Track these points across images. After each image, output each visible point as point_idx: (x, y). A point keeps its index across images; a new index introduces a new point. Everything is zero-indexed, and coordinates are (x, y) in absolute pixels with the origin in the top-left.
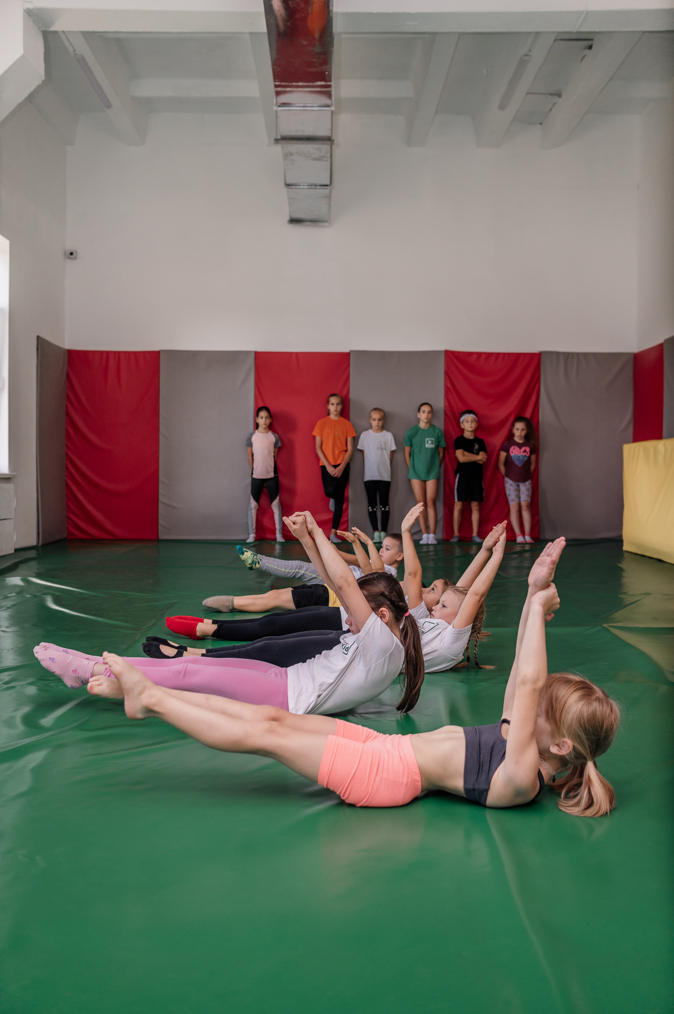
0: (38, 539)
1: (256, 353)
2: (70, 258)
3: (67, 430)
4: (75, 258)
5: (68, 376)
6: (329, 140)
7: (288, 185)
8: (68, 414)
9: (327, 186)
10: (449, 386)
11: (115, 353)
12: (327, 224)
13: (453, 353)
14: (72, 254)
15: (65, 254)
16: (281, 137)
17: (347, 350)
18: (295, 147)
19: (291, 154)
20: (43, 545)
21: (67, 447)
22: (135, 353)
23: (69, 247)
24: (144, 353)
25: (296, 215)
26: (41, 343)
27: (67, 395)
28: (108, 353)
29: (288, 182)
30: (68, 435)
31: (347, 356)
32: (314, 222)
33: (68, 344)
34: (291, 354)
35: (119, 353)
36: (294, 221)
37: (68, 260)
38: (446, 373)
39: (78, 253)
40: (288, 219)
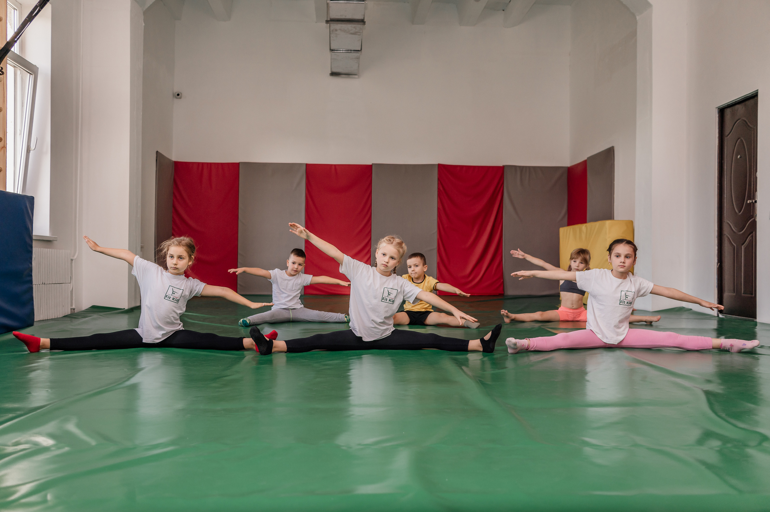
1: (307, 165)
2: (177, 98)
3: (173, 217)
4: (180, 98)
5: (175, 181)
6: (362, 21)
7: (331, 50)
8: (174, 207)
9: (358, 51)
10: (442, 189)
11: (208, 164)
12: (356, 76)
13: (444, 166)
14: (178, 95)
15: (174, 95)
16: (330, 18)
17: (370, 164)
18: (338, 26)
19: (336, 30)
21: (173, 229)
22: (222, 164)
23: (176, 90)
24: (228, 164)
25: (335, 70)
26: (159, 156)
27: (174, 193)
28: (203, 164)
29: (332, 48)
30: (174, 221)
31: (370, 167)
32: (348, 75)
33: (174, 159)
34: (331, 165)
35: (211, 164)
36: (333, 74)
37: (175, 100)
38: (439, 179)
39: (181, 94)
40: (330, 72)
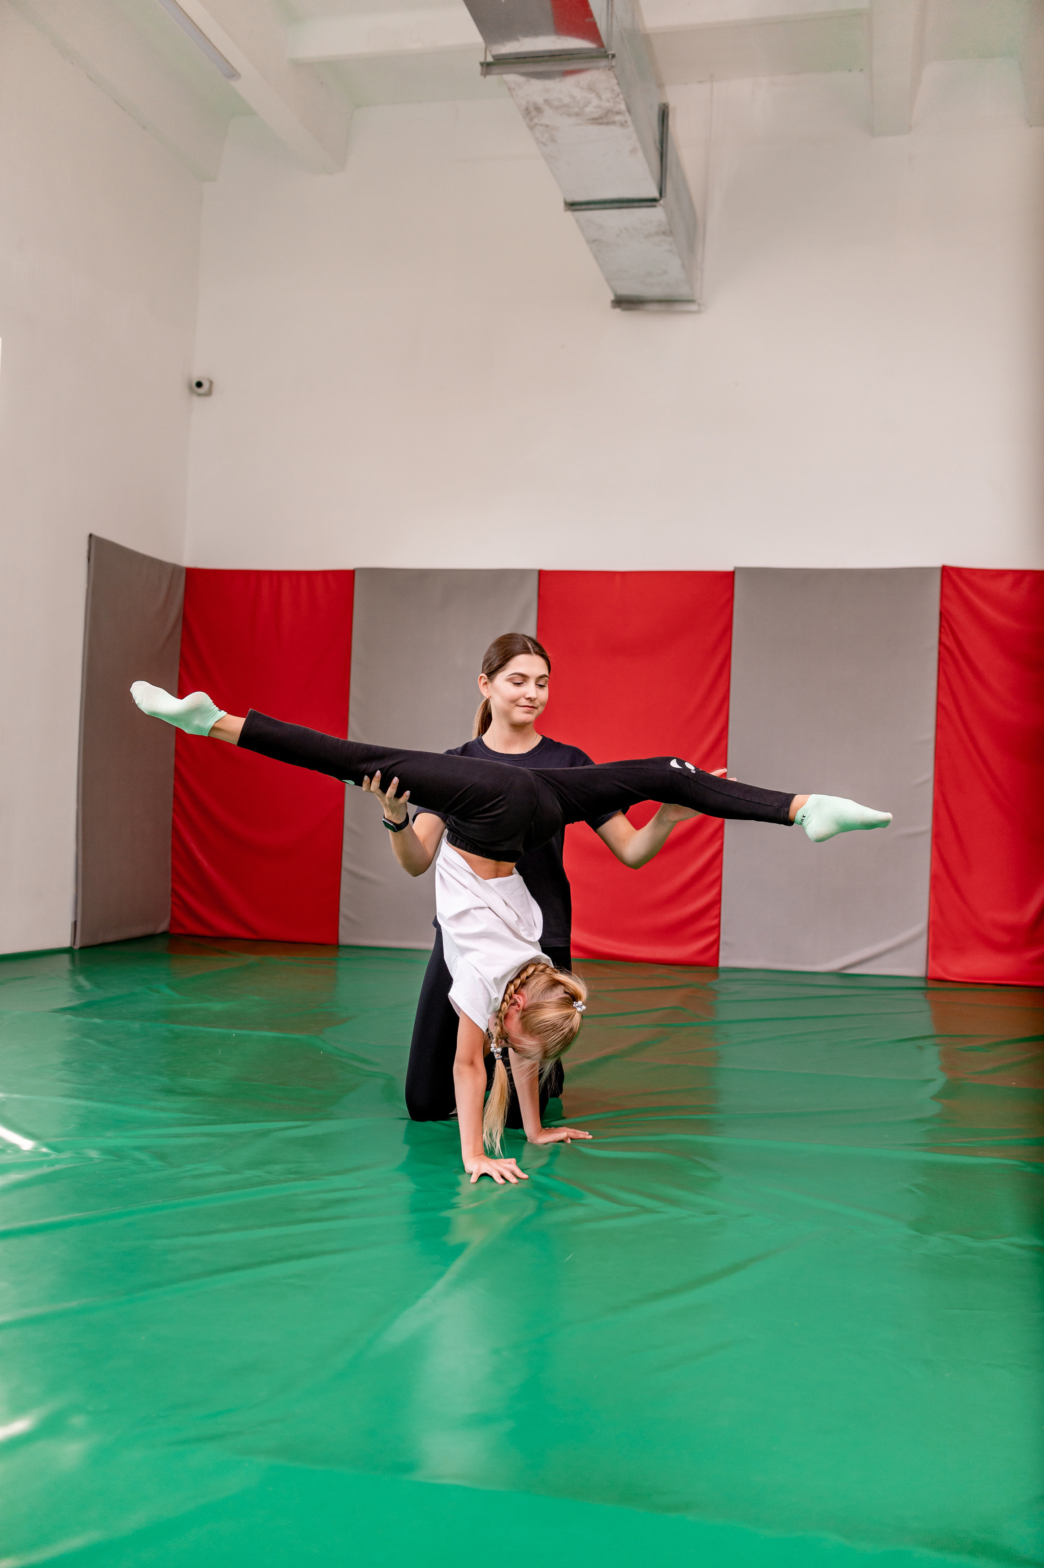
0: (73, 935)
1: (542, 574)
2: (200, 395)
4: (209, 393)
5: (186, 622)
7: (572, 206)
10: (950, 642)
11: (272, 573)
12: (693, 307)
13: (959, 571)
14: (199, 385)
17: (730, 568)
20: (82, 948)
22: (309, 576)
24: (325, 574)
25: (629, 289)
26: (96, 545)
28: (259, 575)
29: (568, 198)
31: (726, 579)
32: (668, 302)
33: (189, 560)
35: (280, 574)
36: (623, 302)
37: (196, 400)
38: (944, 616)
39: (211, 383)
40: (612, 297)
